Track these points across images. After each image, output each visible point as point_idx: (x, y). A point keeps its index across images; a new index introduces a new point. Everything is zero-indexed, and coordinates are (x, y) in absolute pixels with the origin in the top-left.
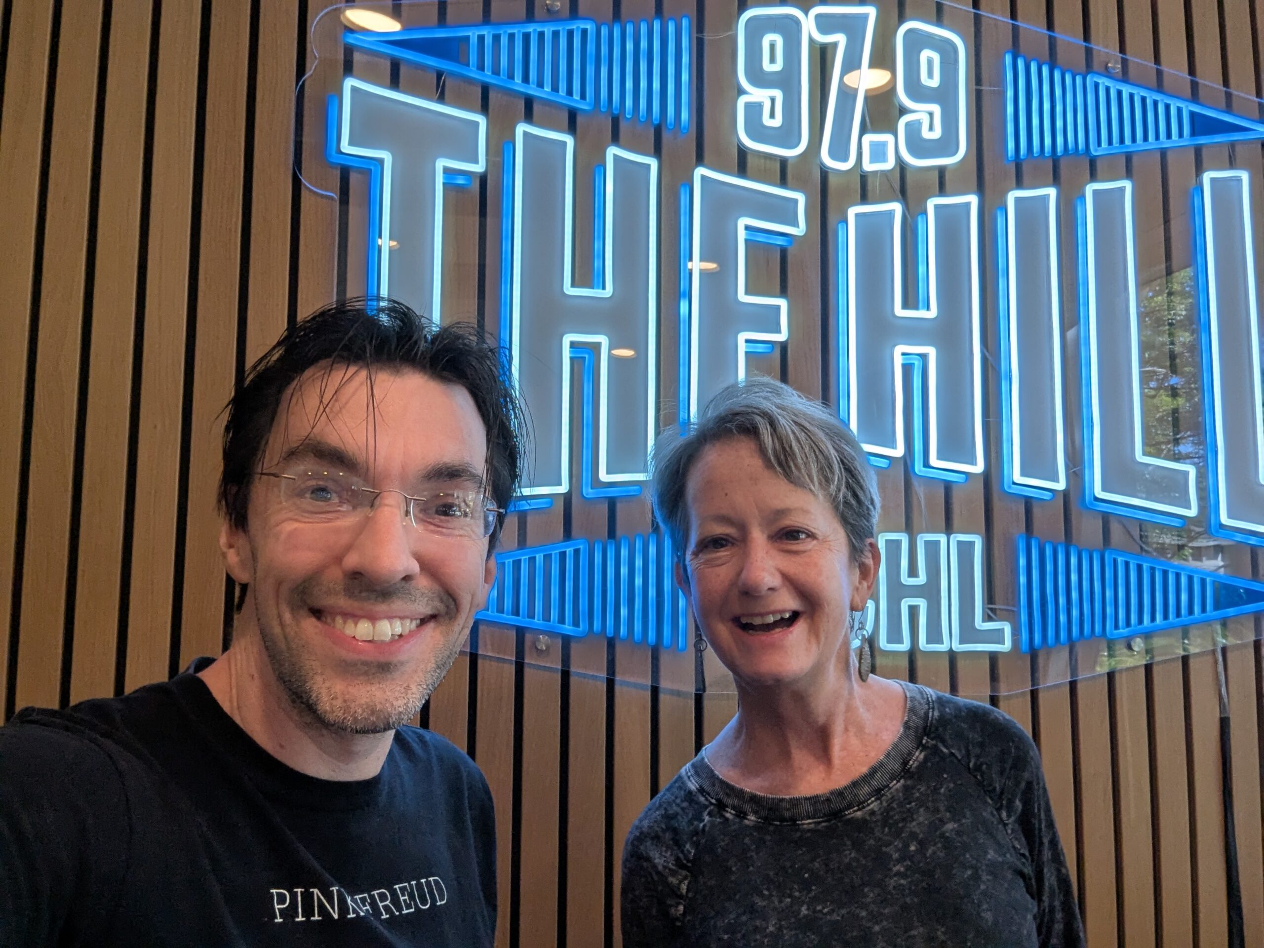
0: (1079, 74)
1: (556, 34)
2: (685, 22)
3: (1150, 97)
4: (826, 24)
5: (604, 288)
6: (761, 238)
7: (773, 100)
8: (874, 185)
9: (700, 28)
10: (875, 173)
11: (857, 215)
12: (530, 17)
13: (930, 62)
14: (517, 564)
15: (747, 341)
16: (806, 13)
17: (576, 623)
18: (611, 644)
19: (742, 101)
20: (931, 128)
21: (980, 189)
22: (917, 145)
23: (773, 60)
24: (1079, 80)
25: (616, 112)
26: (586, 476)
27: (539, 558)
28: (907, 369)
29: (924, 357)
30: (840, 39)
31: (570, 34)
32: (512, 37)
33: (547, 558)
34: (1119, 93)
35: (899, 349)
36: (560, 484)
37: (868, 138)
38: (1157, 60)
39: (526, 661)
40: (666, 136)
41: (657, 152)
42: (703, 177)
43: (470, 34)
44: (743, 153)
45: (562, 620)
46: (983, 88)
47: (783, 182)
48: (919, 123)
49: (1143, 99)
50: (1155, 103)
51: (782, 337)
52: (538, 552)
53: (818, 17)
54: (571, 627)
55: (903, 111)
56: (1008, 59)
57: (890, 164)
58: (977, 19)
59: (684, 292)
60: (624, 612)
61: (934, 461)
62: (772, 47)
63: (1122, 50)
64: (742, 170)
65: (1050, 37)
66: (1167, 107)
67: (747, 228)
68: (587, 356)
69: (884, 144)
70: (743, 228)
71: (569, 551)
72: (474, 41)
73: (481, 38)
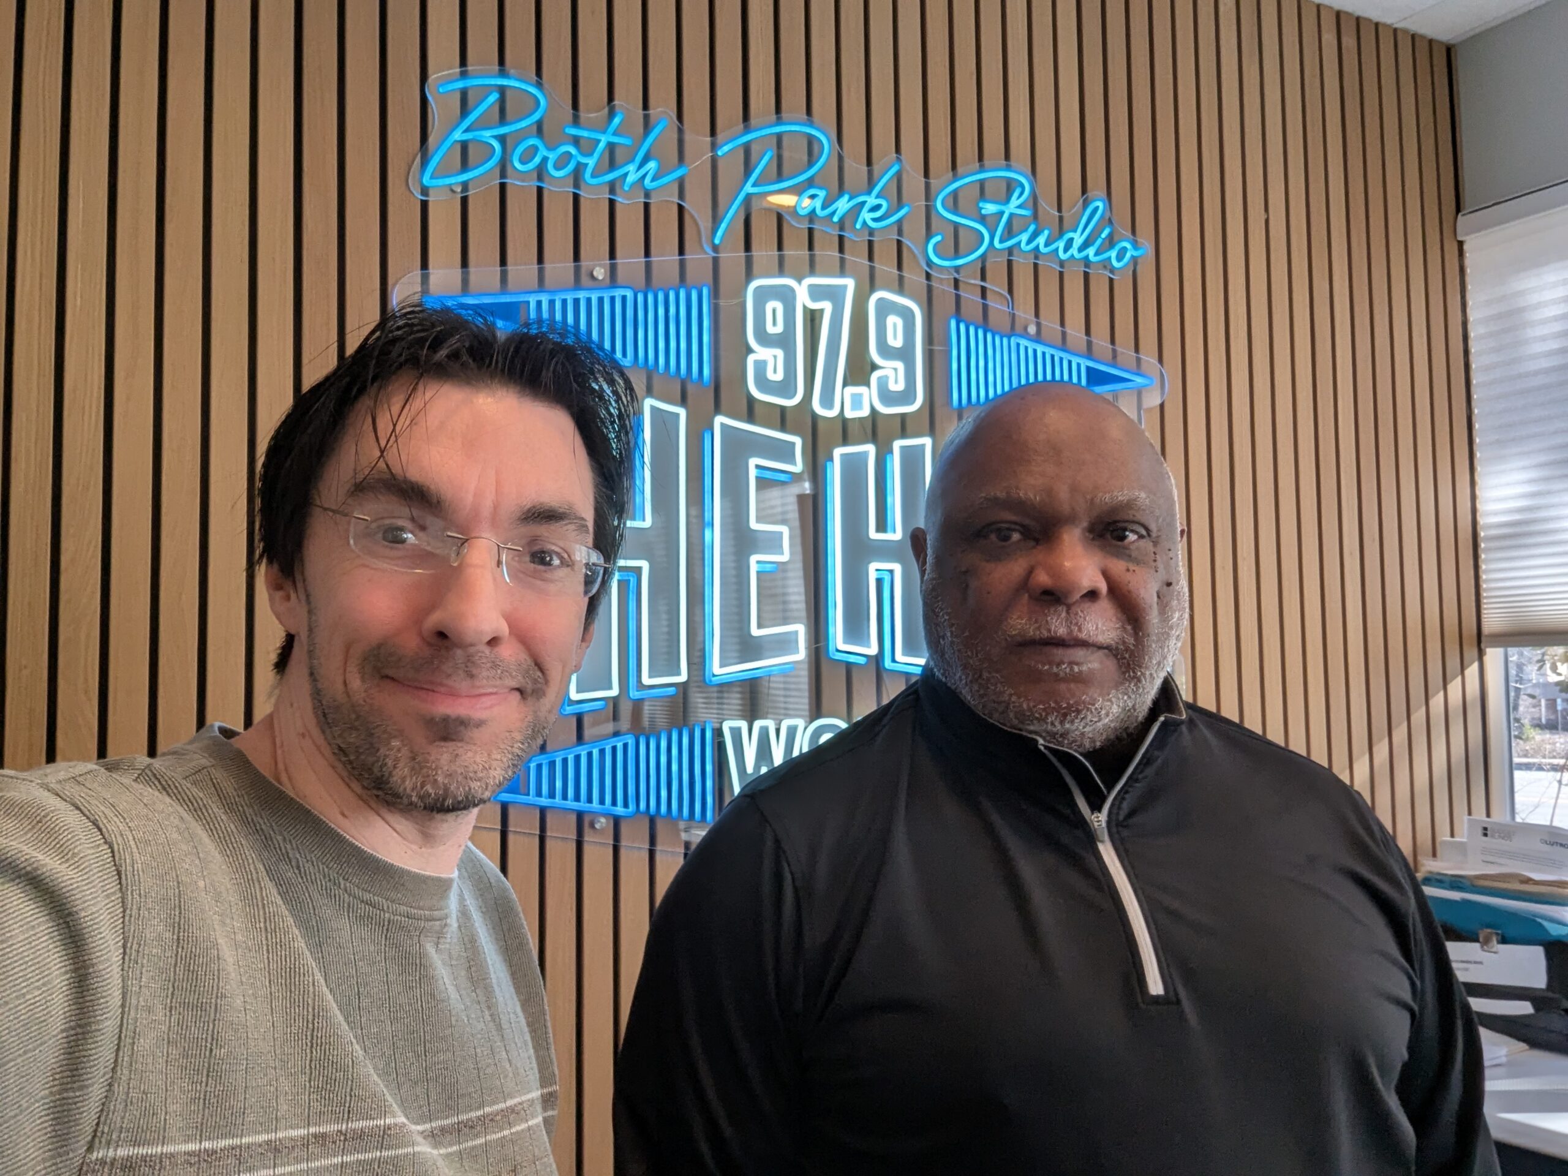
0: (1005, 336)
1: (601, 300)
2: (705, 291)
3: (1058, 354)
4: (816, 293)
5: (644, 520)
6: (768, 475)
7: (775, 357)
8: (853, 430)
9: (715, 293)
10: (855, 419)
11: (842, 455)
12: (577, 285)
13: (895, 326)
14: (577, 758)
15: (758, 562)
16: (799, 281)
17: (626, 805)
18: (652, 822)
19: (751, 360)
20: (896, 382)
21: (932, 431)
22: (887, 397)
23: (774, 323)
24: (1005, 340)
25: (651, 368)
26: (632, 681)
27: (596, 753)
28: (879, 582)
29: (891, 572)
30: (827, 306)
31: (613, 299)
32: (564, 302)
33: (602, 752)
34: (1035, 351)
35: (873, 567)
36: (610, 688)
37: (850, 390)
38: (1062, 324)
39: (586, 838)
40: (690, 389)
41: (683, 401)
42: (722, 425)
43: (531, 300)
44: (751, 401)
45: (614, 803)
46: (936, 348)
47: (783, 427)
48: (887, 377)
49: (1053, 357)
50: (1061, 359)
51: (785, 557)
52: (594, 747)
53: (811, 286)
54: (623, 809)
55: (874, 367)
56: (953, 323)
57: (865, 412)
58: (930, 289)
59: (708, 524)
60: (664, 793)
61: (899, 656)
62: (774, 311)
63: (1037, 315)
64: (751, 418)
65: (983, 304)
66: (1070, 362)
67: (758, 467)
68: (631, 579)
69: (860, 395)
70: (754, 467)
71: (620, 746)
72: (533, 305)
73: (539, 303)
